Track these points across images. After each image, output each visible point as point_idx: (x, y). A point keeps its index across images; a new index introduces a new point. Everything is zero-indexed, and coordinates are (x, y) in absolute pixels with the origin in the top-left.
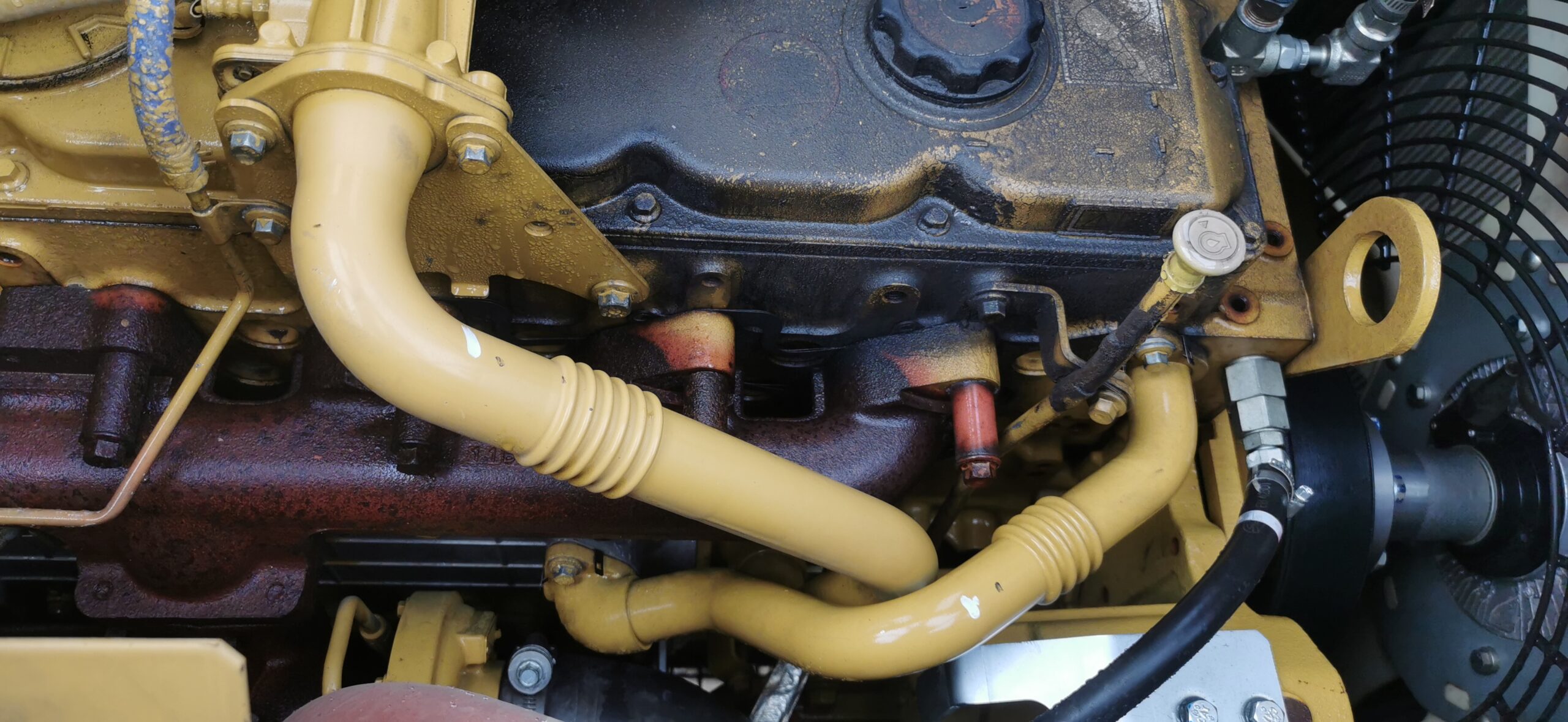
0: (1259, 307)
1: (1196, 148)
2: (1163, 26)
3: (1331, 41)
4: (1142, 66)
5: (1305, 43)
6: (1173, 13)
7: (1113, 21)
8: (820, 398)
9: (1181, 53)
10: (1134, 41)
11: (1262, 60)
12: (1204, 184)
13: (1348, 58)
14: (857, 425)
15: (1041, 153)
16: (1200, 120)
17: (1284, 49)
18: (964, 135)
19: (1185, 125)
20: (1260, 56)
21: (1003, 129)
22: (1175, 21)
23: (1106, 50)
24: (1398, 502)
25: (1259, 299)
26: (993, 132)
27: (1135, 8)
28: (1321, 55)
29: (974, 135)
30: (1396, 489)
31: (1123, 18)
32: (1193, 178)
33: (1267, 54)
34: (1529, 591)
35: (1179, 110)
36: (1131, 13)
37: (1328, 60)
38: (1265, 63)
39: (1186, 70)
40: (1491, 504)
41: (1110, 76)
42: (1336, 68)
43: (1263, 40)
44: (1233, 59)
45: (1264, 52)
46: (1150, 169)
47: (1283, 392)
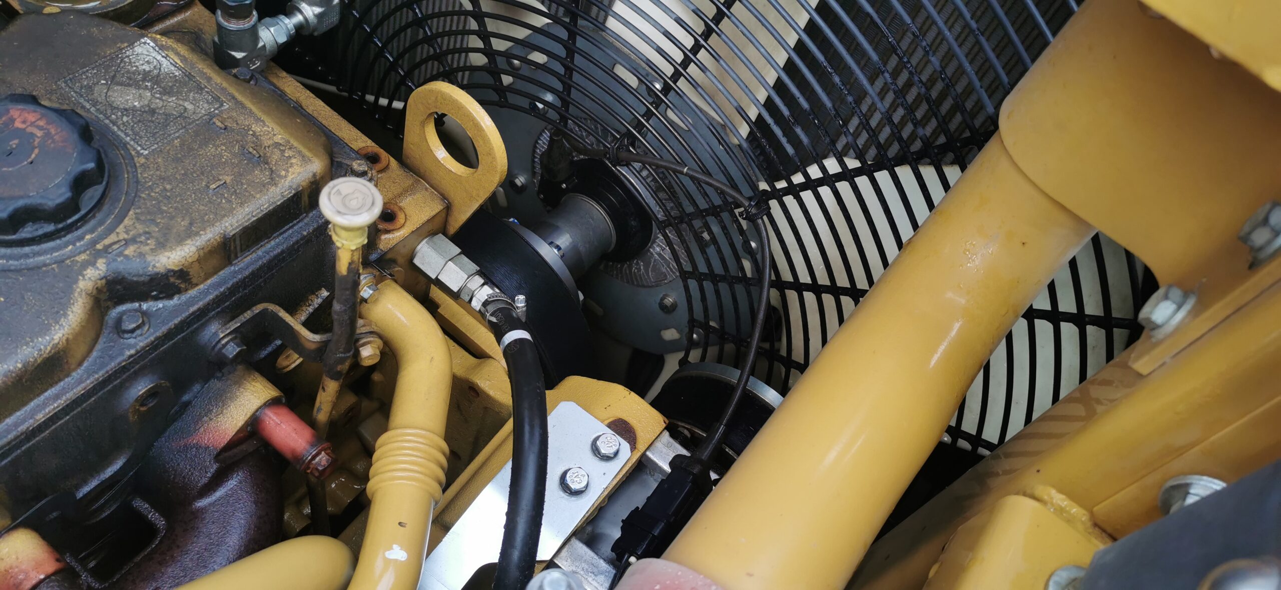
0: (401, 209)
1: (278, 138)
2: (179, 69)
3: (298, 5)
4: (190, 107)
5: (282, 17)
6: (177, 54)
7: (138, 87)
8: (154, 517)
9: (209, 79)
10: (167, 92)
11: (264, 46)
12: (305, 160)
13: (318, 10)
14: (202, 510)
15: (172, 218)
16: (264, 117)
17: (272, 29)
18: (99, 247)
19: (256, 128)
20: (261, 44)
21: (127, 221)
22: (184, 59)
23: (153, 112)
24: (562, 257)
25: (396, 204)
26: (120, 229)
27: (147, 68)
28: (298, 18)
29: (107, 241)
30: (556, 251)
31: (144, 80)
32: (294, 161)
33: (264, 40)
34: (658, 249)
35: (245, 121)
36: (146, 73)
37: (306, 19)
38: (268, 47)
39: (223, 90)
40: (604, 218)
41: (172, 129)
42: (315, 21)
43: (253, 33)
44: (244, 57)
45: (261, 40)
46: (260, 175)
47: (458, 250)
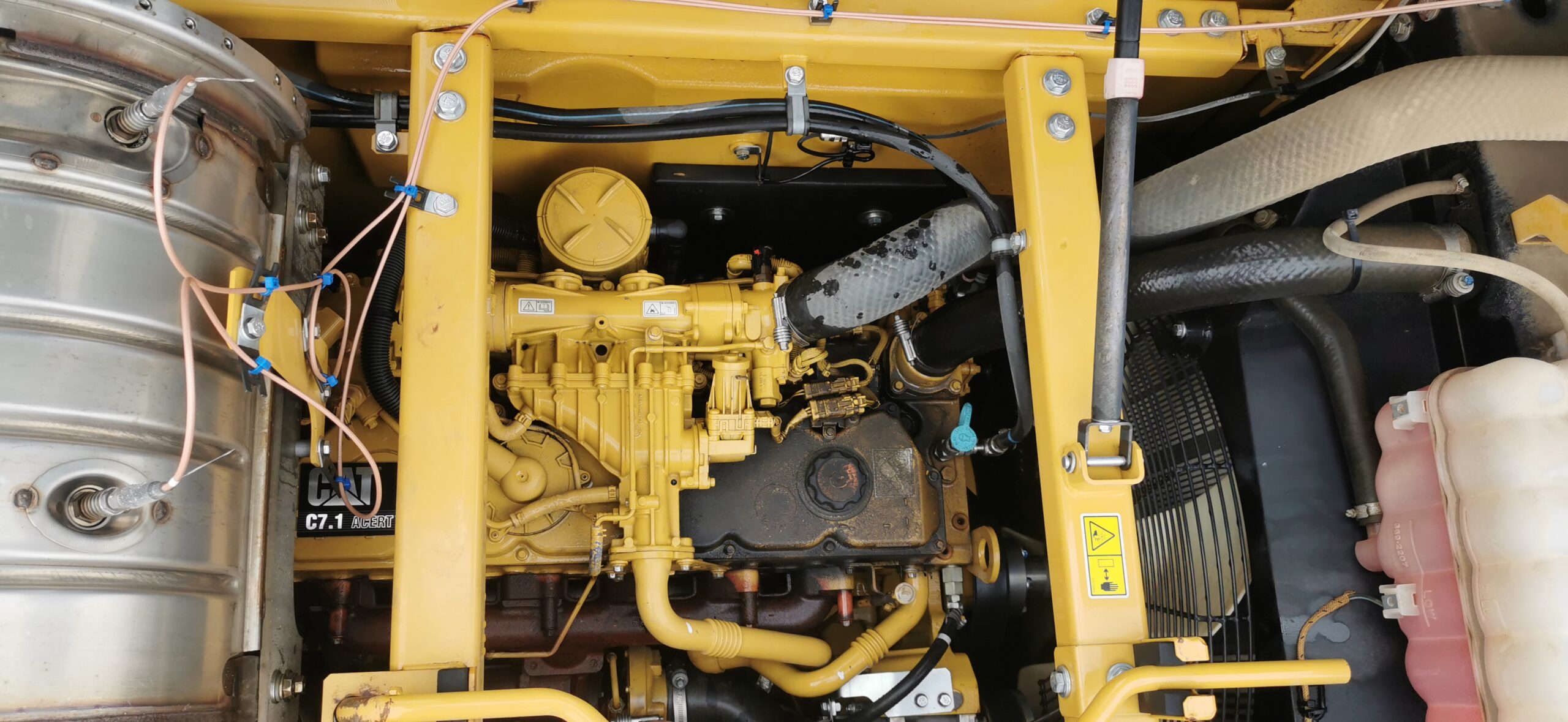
0: (952, 552)
1: (919, 522)
2: (912, 469)
4: (903, 488)
6: (916, 462)
7: (894, 469)
8: (789, 587)
9: (917, 480)
10: (900, 477)
12: (920, 536)
14: (801, 601)
15: (865, 528)
16: (922, 510)
18: (839, 522)
19: (916, 512)
21: (852, 519)
22: (916, 466)
23: (890, 482)
25: (952, 548)
26: (849, 521)
27: (902, 462)
29: (842, 522)
31: (897, 467)
32: (917, 534)
35: (915, 507)
36: (900, 464)
39: (919, 488)
41: (891, 493)
46: (902, 531)
47: (961, 579)
